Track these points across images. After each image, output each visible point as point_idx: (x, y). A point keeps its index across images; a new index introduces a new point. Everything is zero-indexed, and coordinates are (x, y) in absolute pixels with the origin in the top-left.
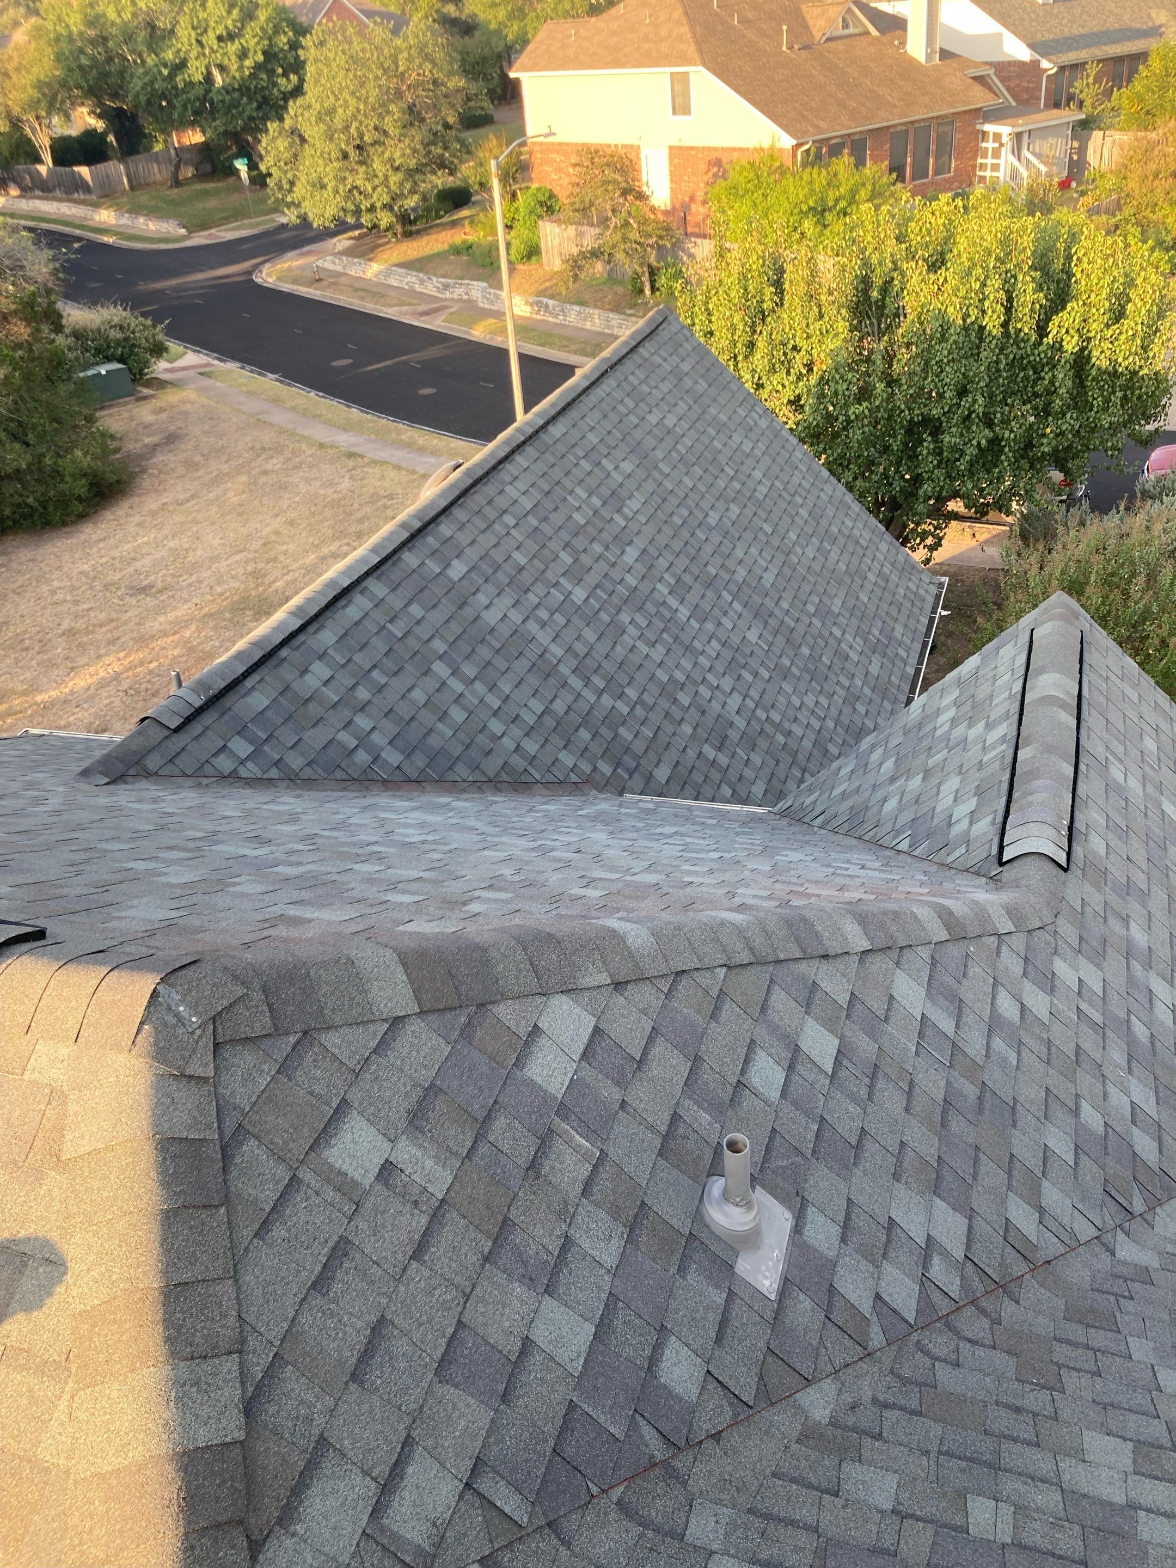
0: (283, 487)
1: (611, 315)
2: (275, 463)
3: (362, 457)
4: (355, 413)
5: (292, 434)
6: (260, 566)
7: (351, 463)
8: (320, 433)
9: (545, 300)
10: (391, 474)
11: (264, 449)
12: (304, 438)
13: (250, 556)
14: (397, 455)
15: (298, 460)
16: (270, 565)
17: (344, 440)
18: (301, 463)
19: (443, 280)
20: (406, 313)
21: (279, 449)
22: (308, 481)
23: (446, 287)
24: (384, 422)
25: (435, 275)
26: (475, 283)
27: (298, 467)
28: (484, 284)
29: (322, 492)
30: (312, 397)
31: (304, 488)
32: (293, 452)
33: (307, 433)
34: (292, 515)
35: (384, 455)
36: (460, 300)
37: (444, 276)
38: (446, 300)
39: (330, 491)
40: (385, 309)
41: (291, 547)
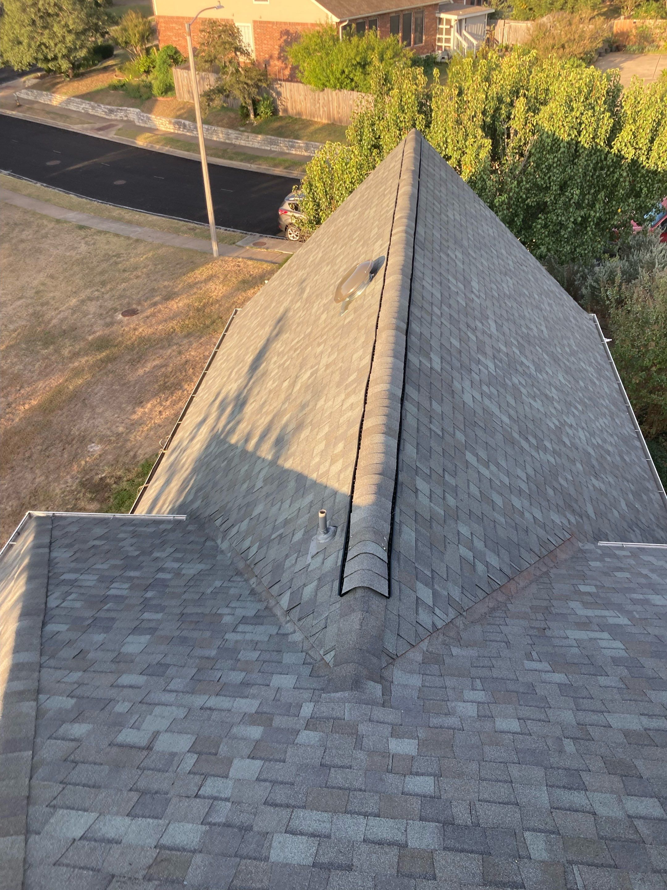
0: (39, 251)
1: (230, 131)
2: (27, 234)
3: (90, 228)
4: (73, 198)
5: (34, 214)
6: (38, 308)
7: (82, 233)
8: (55, 213)
9: (183, 121)
10: (115, 240)
11: (15, 224)
12: (43, 217)
13: (29, 301)
14: (114, 227)
15: (43, 231)
16: (45, 308)
17: (73, 216)
18: (47, 233)
19: (109, 107)
20: (87, 129)
21: (27, 224)
22: (56, 247)
23: (111, 111)
24: (96, 204)
25: (102, 103)
26: (132, 109)
27: (45, 236)
28: (138, 110)
29: (68, 254)
30: (38, 187)
31: (55, 252)
32: (38, 226)
33: (44, 212)
34: (52, 271)
35: (104, 226)
36: (122, 121)
37: (109, 104)
38: (112, 120)
39: (73, 253)
40: (72, 126)
41: (57, 294)
